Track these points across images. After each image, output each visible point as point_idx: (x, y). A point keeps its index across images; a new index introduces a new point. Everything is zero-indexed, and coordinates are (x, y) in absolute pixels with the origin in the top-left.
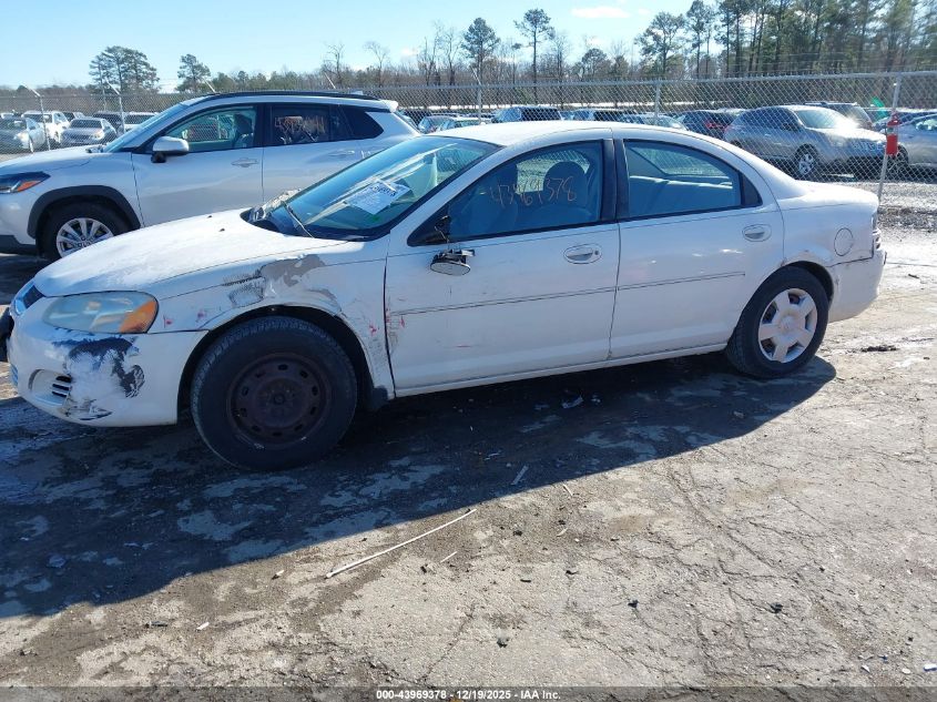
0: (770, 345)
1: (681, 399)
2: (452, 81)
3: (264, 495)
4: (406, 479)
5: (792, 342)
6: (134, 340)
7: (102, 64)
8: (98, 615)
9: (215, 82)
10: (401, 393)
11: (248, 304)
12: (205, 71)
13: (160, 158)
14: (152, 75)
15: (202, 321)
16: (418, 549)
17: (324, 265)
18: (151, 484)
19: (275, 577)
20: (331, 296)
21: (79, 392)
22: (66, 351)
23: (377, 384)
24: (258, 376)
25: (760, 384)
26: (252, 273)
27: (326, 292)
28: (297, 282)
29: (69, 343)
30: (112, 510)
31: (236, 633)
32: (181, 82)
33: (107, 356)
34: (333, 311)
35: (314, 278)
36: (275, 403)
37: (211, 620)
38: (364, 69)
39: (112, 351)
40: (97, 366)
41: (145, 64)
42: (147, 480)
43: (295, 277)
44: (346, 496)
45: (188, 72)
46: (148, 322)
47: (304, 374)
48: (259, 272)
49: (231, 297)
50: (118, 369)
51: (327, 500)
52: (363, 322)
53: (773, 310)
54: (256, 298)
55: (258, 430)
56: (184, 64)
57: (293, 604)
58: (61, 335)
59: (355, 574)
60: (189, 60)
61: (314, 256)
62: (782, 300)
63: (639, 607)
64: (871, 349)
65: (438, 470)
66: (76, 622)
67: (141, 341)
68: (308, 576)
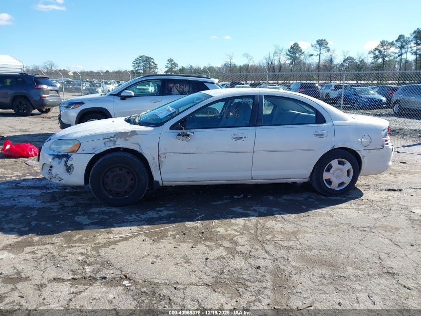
0: (329, 182)
1: (286, 199)
2: (280, 70)
3: (108, 213)
4: (158, 214)
5: (340, 181)
6: (71, 155)
7: (137, 62)
8: (37, 238)
9: (180, 70)
10: (165, 184)
11: (110, 146)
12: (176, 65)
13: (124, 98)
14: (156, 67)
15: (94, 150)
16: (146, 235)
17: (138, 134)
18: (74, 206)
19: (95, 236)
20: (140, 146)
21: (54, 171)
22: (51, 157)
23: (155, 179)
24: (112, 172)
25: (324, 198)
26: (112, 136)
27: (138, 144)
28: (128, 140)
29: (53, 155)
30: (58, 212)
31: (72, 249)
32: (167, 69)
33: (63, 160)
34: (140, 151)
35: (134, 139)
36: (118, 183)
37: (68, 244)
38: (242, 65)
39: (65, 158)
40: (59, 163)
41: (153, 62)
42: (74, 205)
43: (128, 138)
44: (134, 217)
45: (169, 66)
46: (76, 150)
47: (128, 173)
48: (115, 135)
49: (105, 143)
50: (66, 165)
51: (128, 217)
52: (150, 155)
53: (330, 167)
54: (113, 144)
55: (111, 191)
56: (168, 62)
57: (96, 244)
58: (52, 152)
59: (120, 239)
60: (171, 60)
61: (135, 131)
62: (334, 163)
63: (208, 260)
64: (390, 190)
65: (171, 212)
66: (30, 240)
67: (74, 156)
68: (105, 237)
